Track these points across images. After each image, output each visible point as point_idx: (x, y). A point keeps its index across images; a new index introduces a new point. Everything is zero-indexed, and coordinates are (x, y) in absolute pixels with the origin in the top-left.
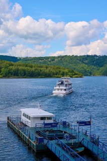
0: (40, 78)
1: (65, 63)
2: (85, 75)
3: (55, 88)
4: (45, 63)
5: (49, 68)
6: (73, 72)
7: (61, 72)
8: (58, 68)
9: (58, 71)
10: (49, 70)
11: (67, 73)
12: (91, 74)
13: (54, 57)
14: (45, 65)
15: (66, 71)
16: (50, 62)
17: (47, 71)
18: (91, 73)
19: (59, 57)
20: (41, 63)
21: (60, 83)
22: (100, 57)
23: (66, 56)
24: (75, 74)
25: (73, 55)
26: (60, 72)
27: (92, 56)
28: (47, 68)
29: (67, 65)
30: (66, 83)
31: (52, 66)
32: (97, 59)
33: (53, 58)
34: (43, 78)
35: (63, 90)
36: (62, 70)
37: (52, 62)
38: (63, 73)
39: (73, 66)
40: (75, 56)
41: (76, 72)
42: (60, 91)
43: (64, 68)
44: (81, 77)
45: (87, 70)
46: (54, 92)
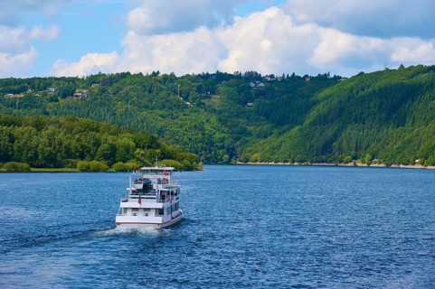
0: (9, 171)
1: (120, 108)
2: (208, 161)
3: (123, 205)
4: (30, 103)
5: (51, 129)
6: (153, 144)
7: (104, 146)
8: (88, 128)
9: (87, 140)
10: (51, 137)
11: (127, 149)
12: (232, 156)
13: (74, 80)
14: (29, 116)
15: (125, 140)
16: (54, 99)
17: (41, 140)
18: (232, 153)
19: (93, 80)
20: (13, 105)
21: (140, 186)
22: (272, 82)
23: (125, 75)
24: (165, 156)
25: (155, 74)
26: (97, 144)
27: (238, 77)
28: (39, 126)
29: (127, 114)
30: (161, 187)
31: (62, 119)
32: (261, 93)
33: (68, 86)
34: (23, 171)
35: (152, 213)
36: (107, 139)
37: (61, 101)
38: (113, 148)
39: (154, 119)
40: (165, 77)
41: (170, 148)
42: (140, 218)
43: (113, 128)
44: (189, 168)
45: (218, 136)
46: (118, 219)
